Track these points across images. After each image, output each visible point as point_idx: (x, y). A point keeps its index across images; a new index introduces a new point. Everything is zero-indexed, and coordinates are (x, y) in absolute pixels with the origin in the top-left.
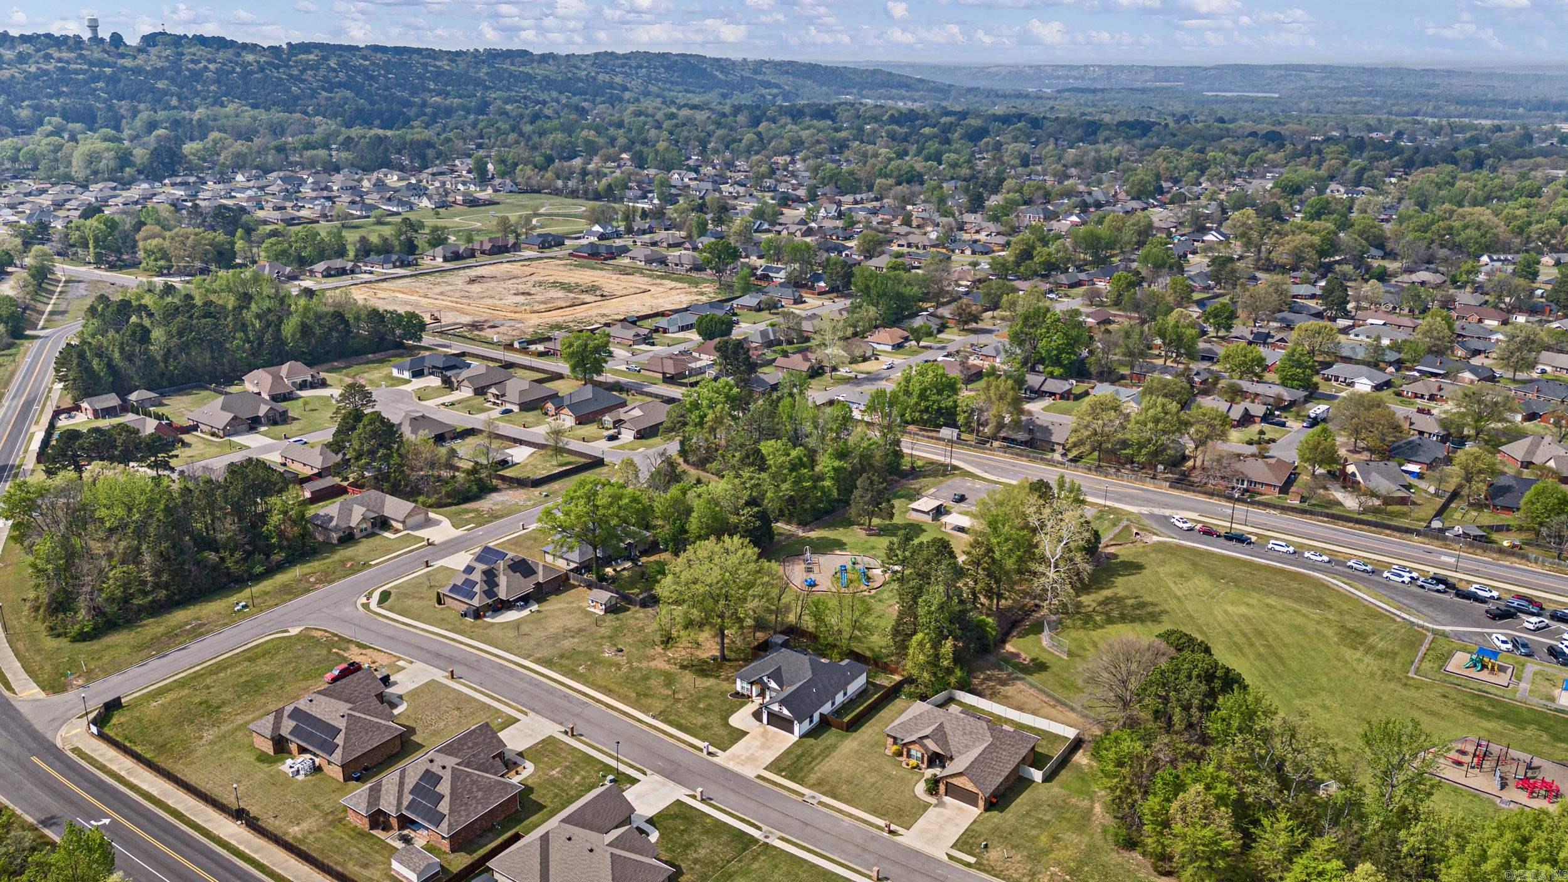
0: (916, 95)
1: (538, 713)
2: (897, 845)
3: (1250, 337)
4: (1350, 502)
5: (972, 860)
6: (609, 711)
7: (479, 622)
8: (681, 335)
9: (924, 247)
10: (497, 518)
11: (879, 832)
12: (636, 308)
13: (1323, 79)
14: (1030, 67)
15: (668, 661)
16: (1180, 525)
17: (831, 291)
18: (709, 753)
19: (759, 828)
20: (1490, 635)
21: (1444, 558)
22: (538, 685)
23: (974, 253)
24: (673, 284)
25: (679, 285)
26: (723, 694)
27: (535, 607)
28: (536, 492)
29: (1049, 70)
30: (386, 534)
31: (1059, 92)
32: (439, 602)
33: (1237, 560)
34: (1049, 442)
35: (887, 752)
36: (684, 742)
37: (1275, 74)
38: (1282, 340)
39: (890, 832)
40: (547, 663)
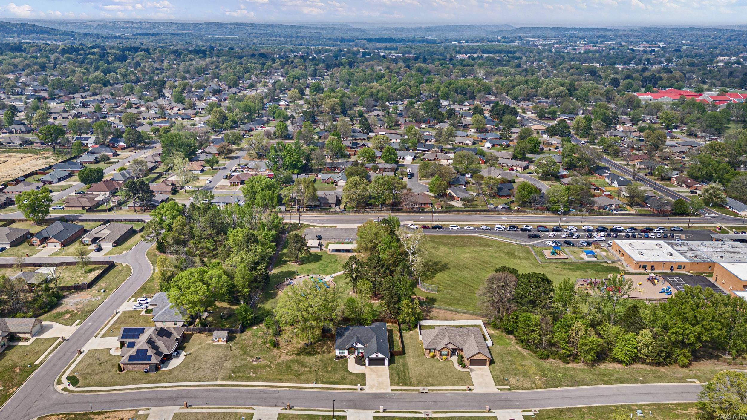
0: (57, 37)
1: (258, 405)
2: (476, 394)
3: (351, 145)
4: (458, 204)
5: (508, 387)
6: (291, 389)
7: (159, 372)
8: (63, 183)
9: (153, 119)
10: (90, 311)
11: (464, 392)
12: (11, 172)
13: (253, 29)
14: (110, 22)
15: (287, 354)
16: (413, 227)
17: (128, 147)
18: (361, 389)
19: (420, 413)
20: (545, 242)
21: (504, 218)
22: (240, 391)
23: (183, 119)
24: (22, 155)
25: (25, 155)
26: (331, 359)
27: (184, 353)
28: (94, 290)
29: (121, 24)
30: (20, 344)
31: (135, 35)
32: (120, 370)
33: (445, 236)
34: (329, 203)
35: (429, 357)
36: (344, 389)
37: (232, 27)
38: (363, 145)
39: (470, 390)
40: (230, 378)
